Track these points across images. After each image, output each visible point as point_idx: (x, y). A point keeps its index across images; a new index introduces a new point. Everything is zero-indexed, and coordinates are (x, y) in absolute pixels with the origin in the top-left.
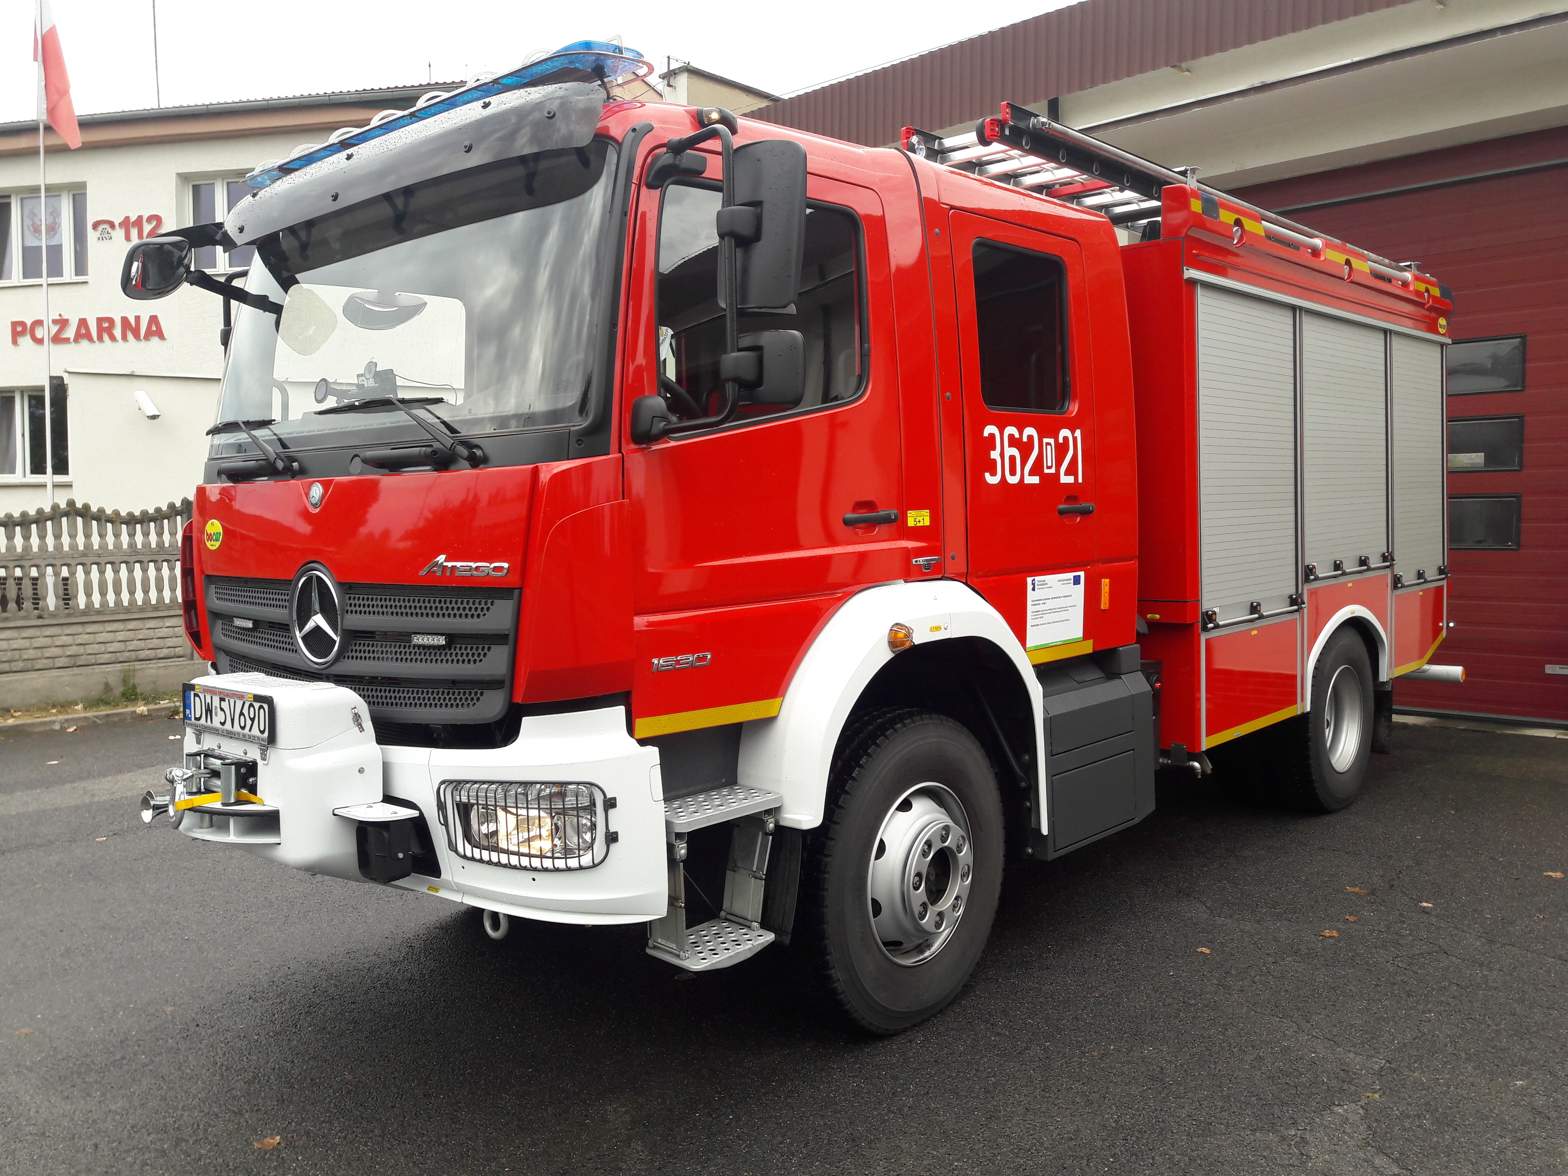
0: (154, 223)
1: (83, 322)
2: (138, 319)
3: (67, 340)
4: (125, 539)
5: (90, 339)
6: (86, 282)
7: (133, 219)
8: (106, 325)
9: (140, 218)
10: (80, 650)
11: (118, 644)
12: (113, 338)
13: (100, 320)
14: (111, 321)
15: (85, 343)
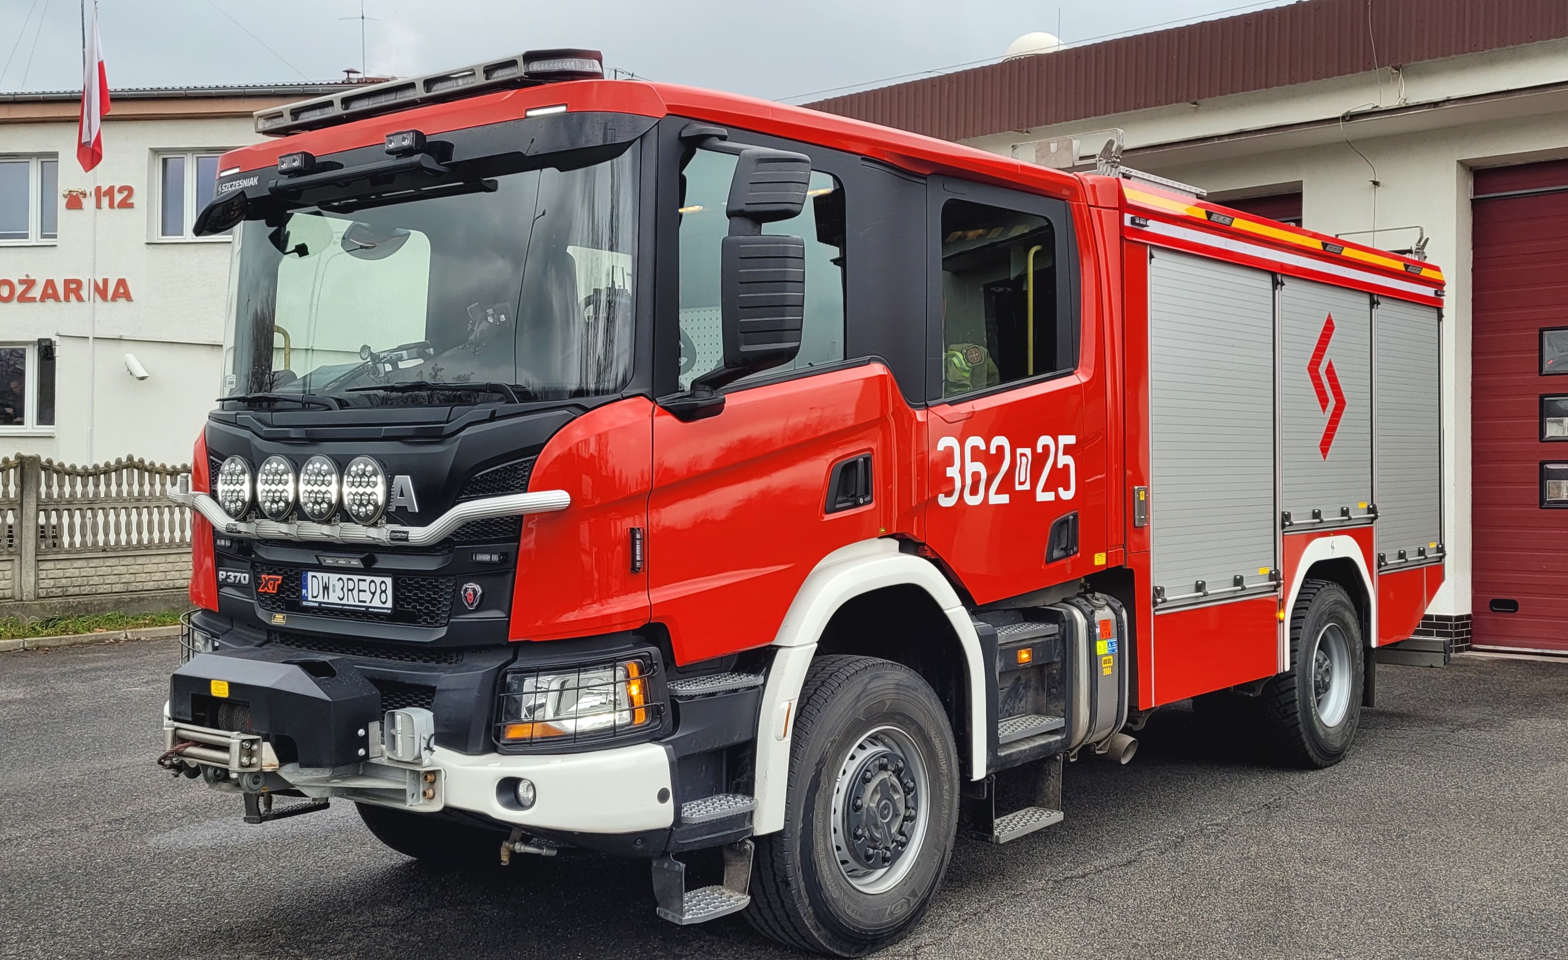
0: (126, 193)
1: (50, 283)
2: (105, 281)
3: (33, 300)
5: (57, 299)
6: (55, 246)
7: (104, 189)
8: (73, 286)
9: (112, 188)
10: (132, 578)
11: (160, 574)
12: (80, 299)
13: (67, 282)
14: (79, 283)
15: (50, 302)
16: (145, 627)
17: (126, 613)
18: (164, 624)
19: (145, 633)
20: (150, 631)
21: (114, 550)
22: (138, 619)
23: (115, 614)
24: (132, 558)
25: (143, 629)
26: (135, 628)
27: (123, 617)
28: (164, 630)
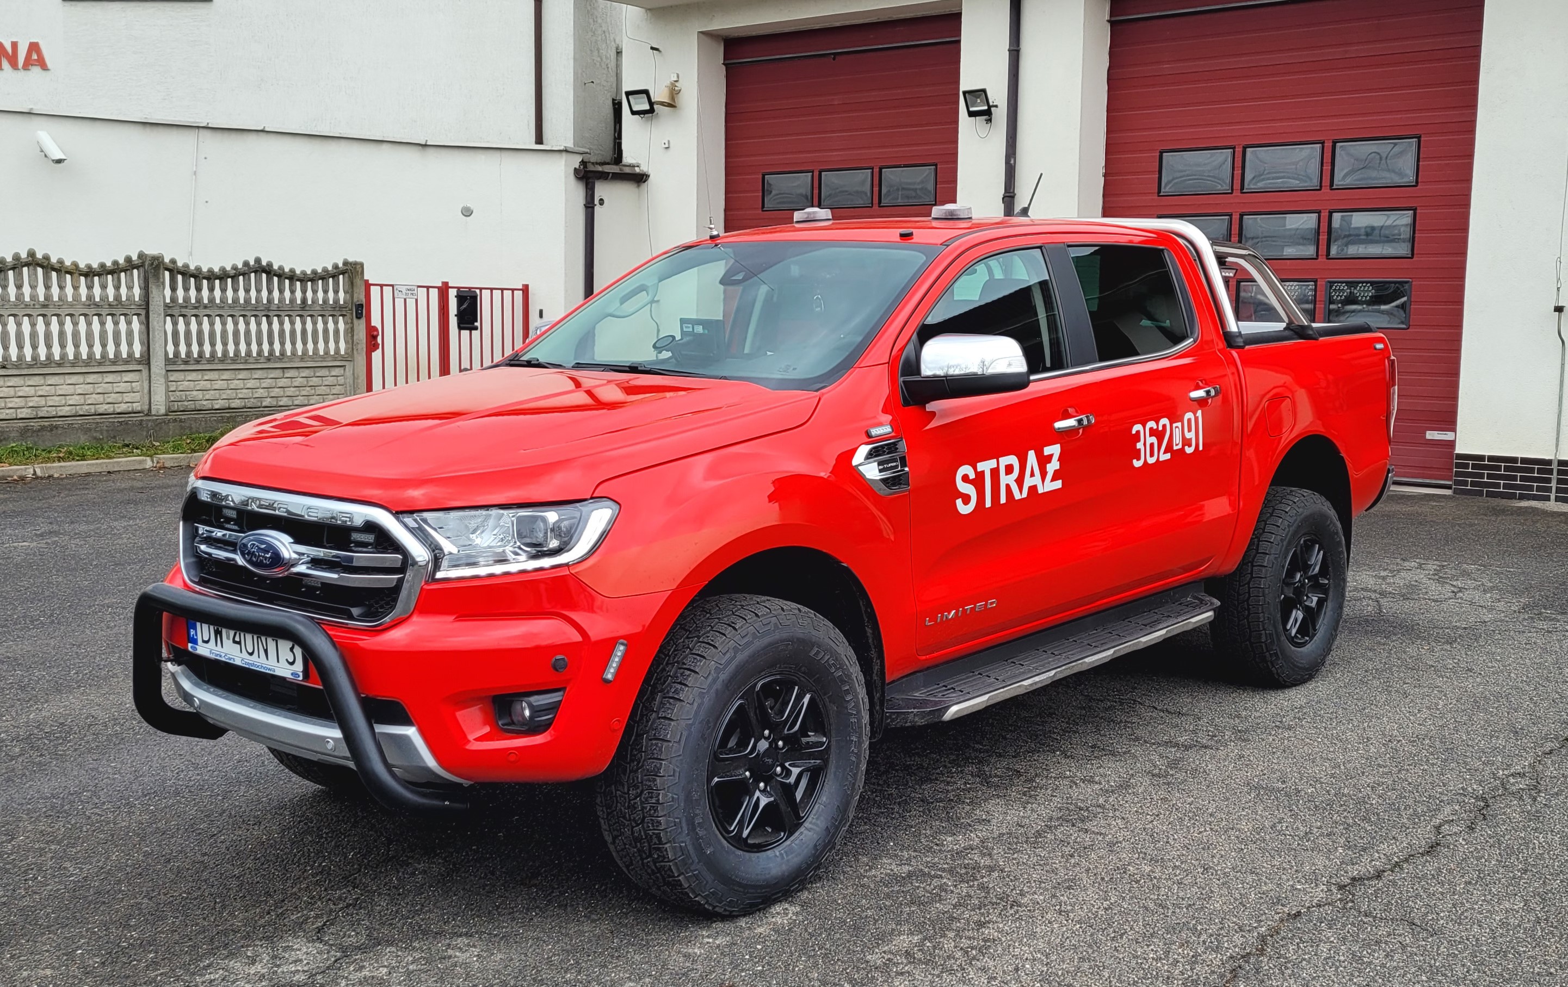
4: (83, 291)
10: (42, 402)
11: (77, 397)
16: (59, 461)
17: (35, 443)
18: (83, 458)
19: (58, 468)
20: (64, 467)
21: (17, 367)
22: (50, 452)
23: (22, 445)
24: (41, 377)
25: (56, 464)
26: (47, 462)
27: (32, 448)
28: (82, 465)
